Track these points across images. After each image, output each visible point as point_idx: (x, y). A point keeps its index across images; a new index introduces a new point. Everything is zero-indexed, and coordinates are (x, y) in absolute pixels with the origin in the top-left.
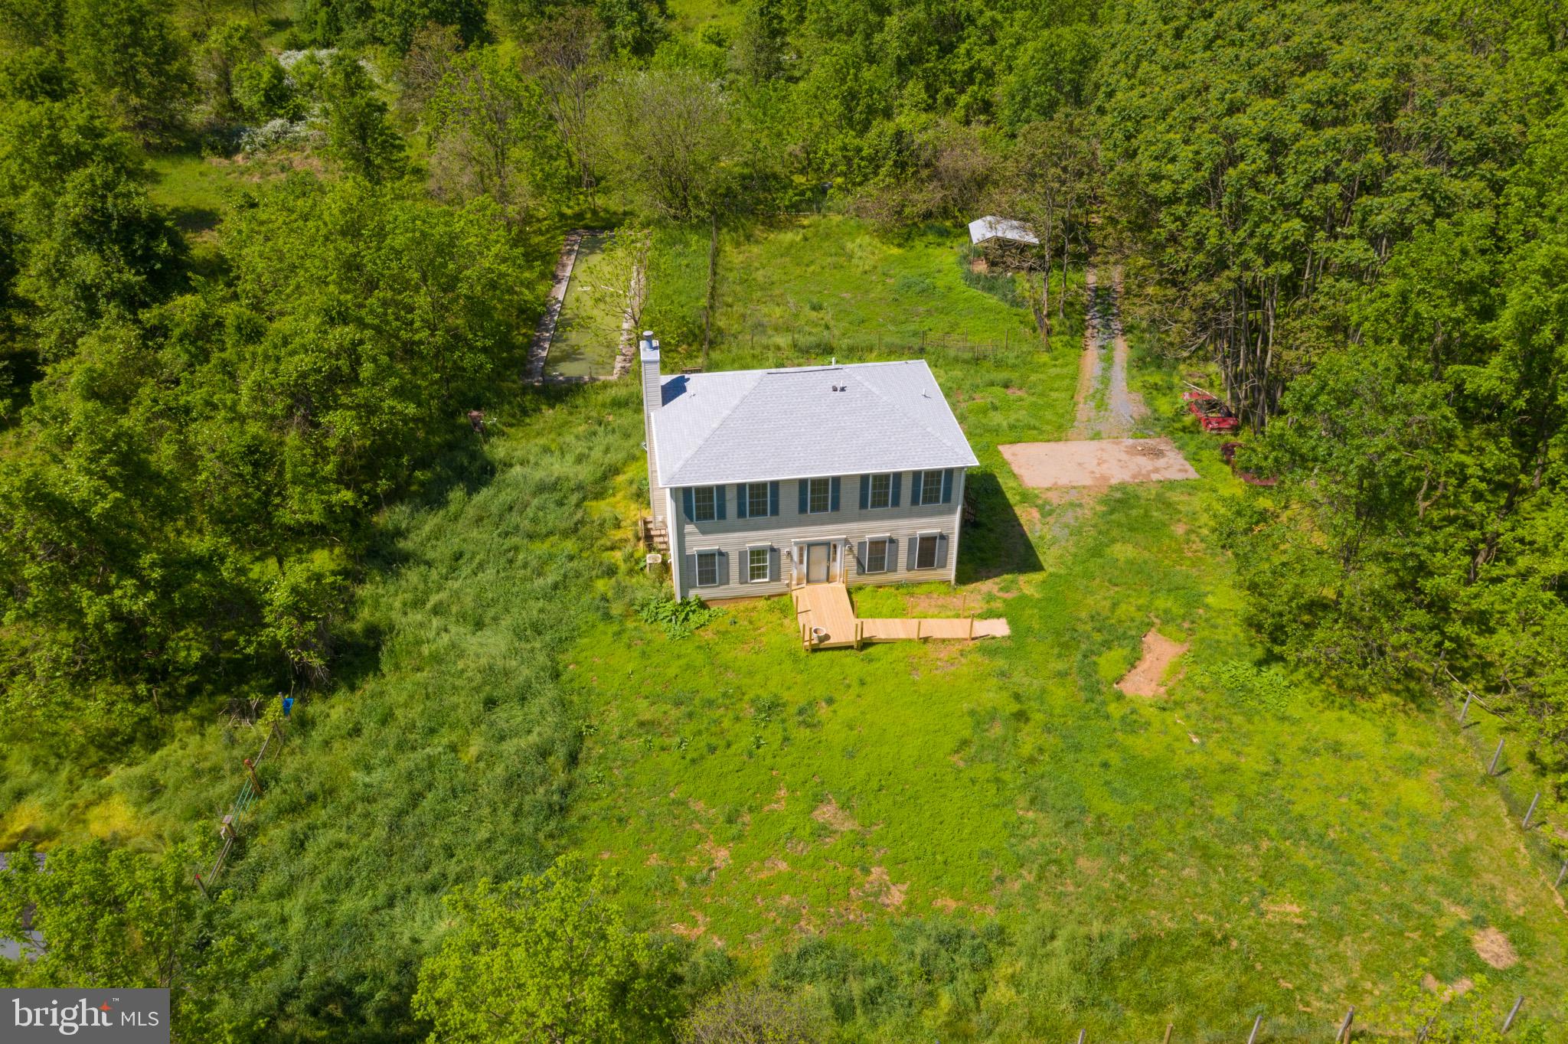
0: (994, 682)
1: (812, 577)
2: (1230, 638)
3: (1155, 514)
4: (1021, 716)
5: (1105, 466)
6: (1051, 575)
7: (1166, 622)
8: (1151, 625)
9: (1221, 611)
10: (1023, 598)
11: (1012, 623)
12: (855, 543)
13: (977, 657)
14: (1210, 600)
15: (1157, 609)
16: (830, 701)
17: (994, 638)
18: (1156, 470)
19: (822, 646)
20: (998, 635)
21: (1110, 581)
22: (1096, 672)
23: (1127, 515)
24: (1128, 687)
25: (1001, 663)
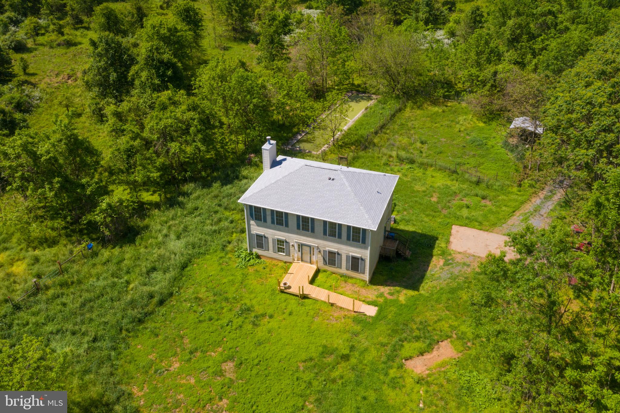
0: (348, 335)
1: (304, 258)
4: (346, 358)
6: (420, 294)
7: (459, 338)
8: (450, 337)
10: (397, 301)
11: (379, 311)
12: (322, 250)
13: (349, 321)
15: (459, 330)
16: (271, 317)
17: (365, 315)
19: (285, 291)
20: (368, 314)
21: (447, 307)
22: (400, 350)
24: (409, 364)
25: (358, 328)
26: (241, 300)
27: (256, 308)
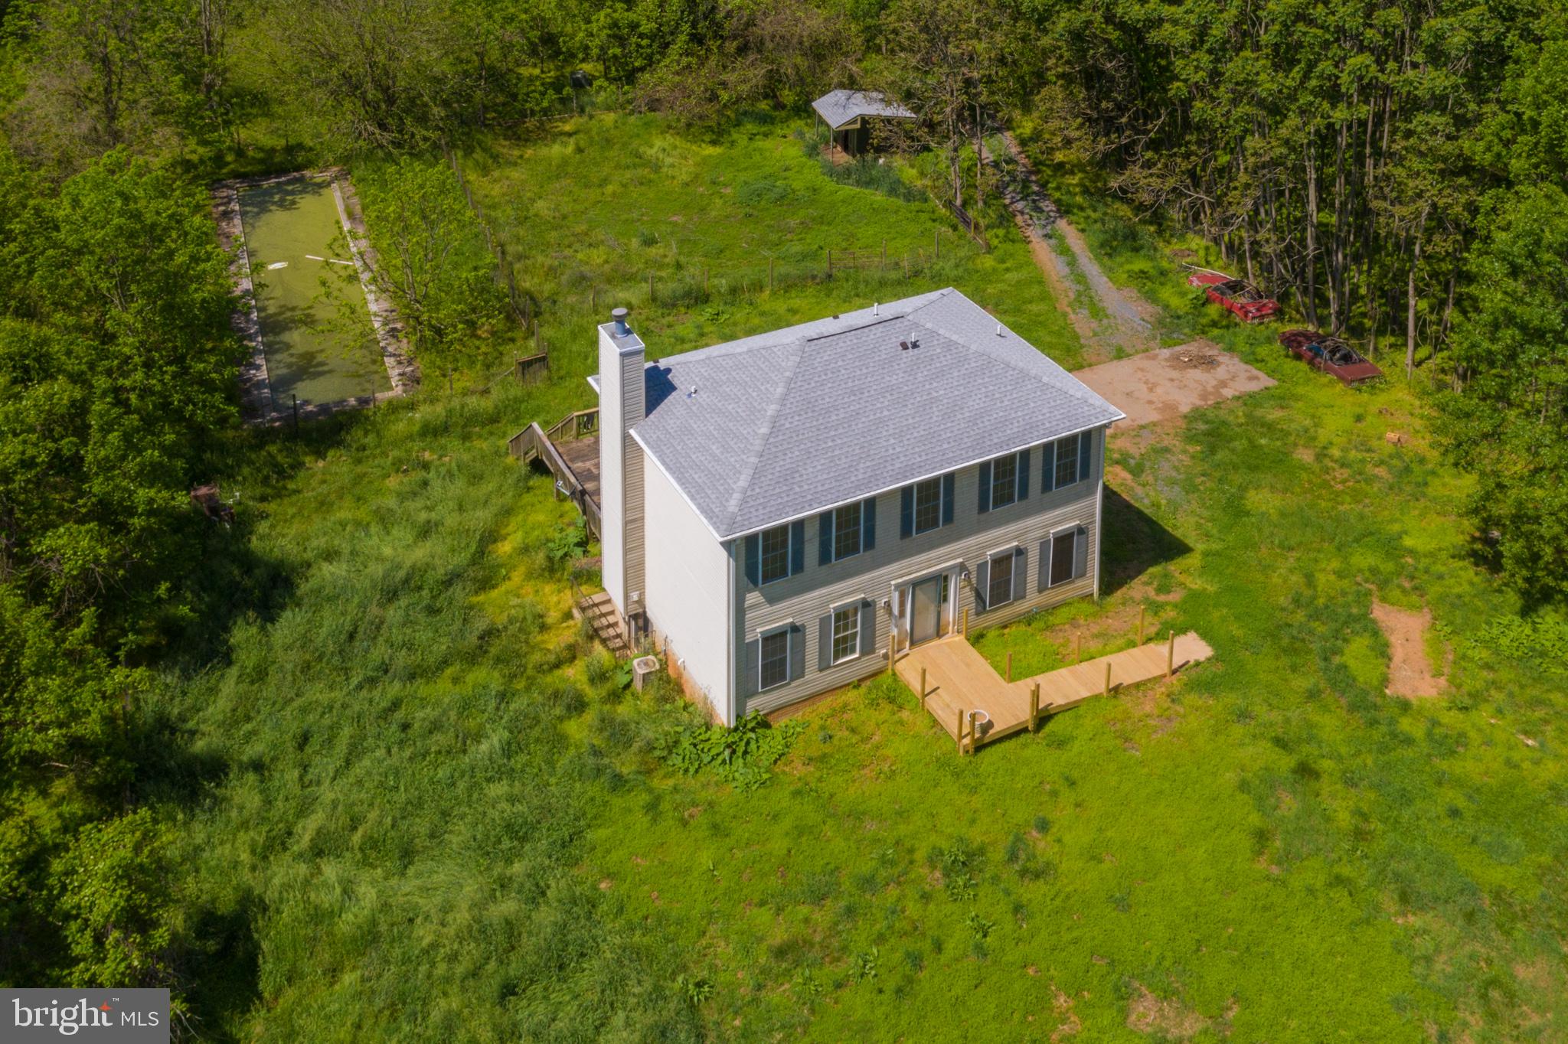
0: (1238, 730)
1: (918, 634)
2: (1467, 587)
3: (1263, 441)
4: (1306, 772)
5: (1159, 390)
6: (1206, 555)
7: (1384, 584)
8: (1369, 593)
9: (1431, 554)
10: (1195, 596)
11: (1206, 635)
12: (972, 567)
13: (1196, 700)
14: (1408, 542)
15: (1360, 571)
16: (1043, 826)
17: (1198, 664)
18: (1223, 384)
19: (987, 740)
20: (1202, 659)
21: (1281, 546)
22: (1353, 679)
23: (1233, 451)
24: (1403, 689)
25: (1230, 699)
26: (911, 851)
27: (976, 836)
